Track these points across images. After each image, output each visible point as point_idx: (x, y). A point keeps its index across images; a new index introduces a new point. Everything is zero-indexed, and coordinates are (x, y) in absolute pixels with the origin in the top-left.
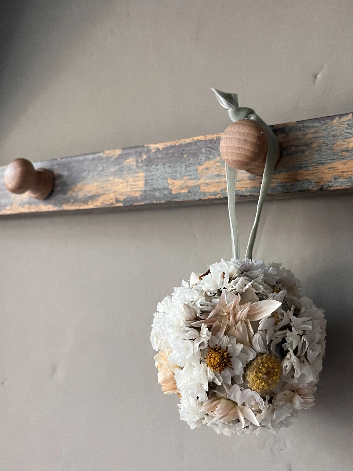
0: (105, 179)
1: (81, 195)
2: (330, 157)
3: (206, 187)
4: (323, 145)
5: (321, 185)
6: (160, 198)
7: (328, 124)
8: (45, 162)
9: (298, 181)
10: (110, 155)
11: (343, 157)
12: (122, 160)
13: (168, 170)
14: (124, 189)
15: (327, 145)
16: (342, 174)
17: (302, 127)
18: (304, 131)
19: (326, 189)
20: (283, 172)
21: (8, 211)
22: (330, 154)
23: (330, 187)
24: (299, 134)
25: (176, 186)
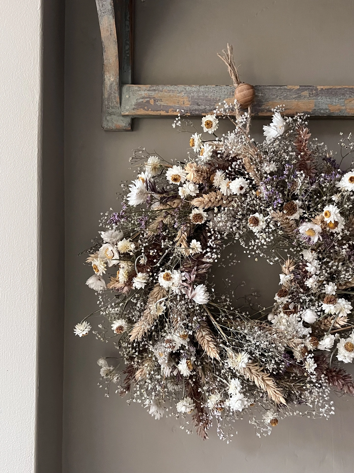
3: (349, 111)
6: (323, 114)
10: (292, 88)
12: (300, 92)
13: (329, 100)
25: (333, 108)
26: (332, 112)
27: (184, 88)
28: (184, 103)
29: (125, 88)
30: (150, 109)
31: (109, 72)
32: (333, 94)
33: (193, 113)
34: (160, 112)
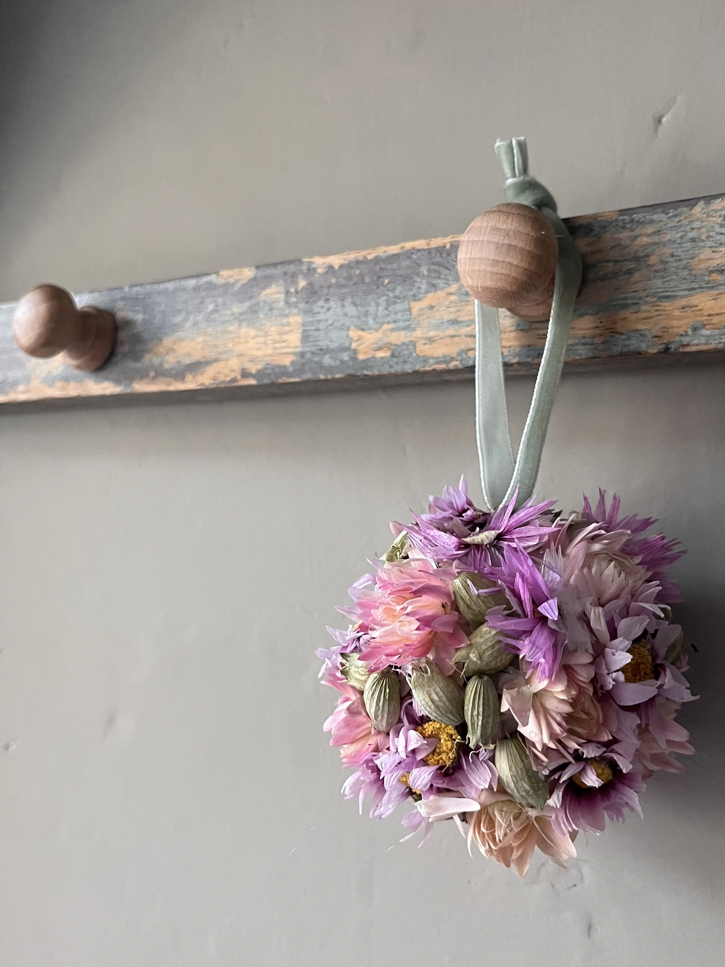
0: (221, 328)
1: (170, 361)
2: (684, 284)
3: (426, 347)
4: (671, 259)
5: (664, 342)
6: (331, 369)
7: (684, 216)
8: (97, 295)
9: (616, 333)
10: (232, 281)
11: (713, 283)
12: (255, 289)
13: (351, 310)
14: (259, 349)
15: (680, 260)
16: (707, 320)
17: (628, 223)
18: (632, 231)
19: (675, 350)
20: (587, 314)
21: (20, 395)
22: (684, 279)
23: (684, 346)
24: (621, 236)
25: (367, 343)
32: (367, 285)
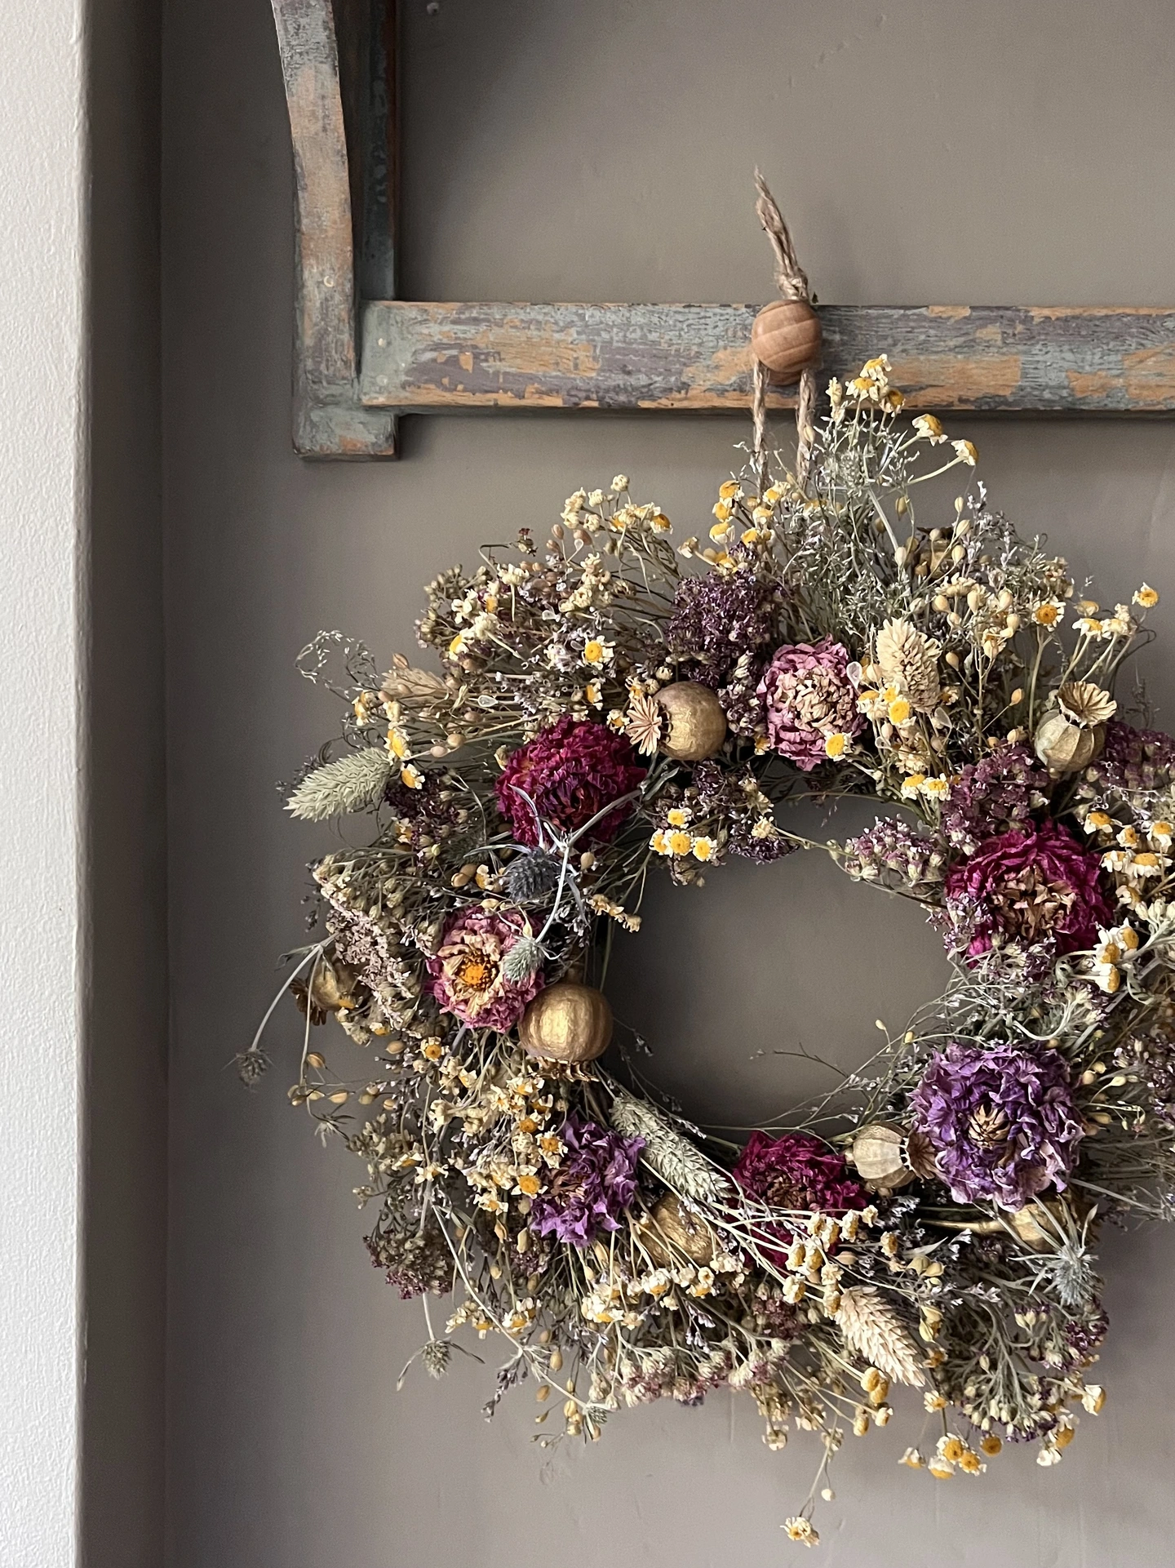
3: (1138, 392)
10: (944, 316)
12: (971, 327)
13: (1069, 356)
26: (1079, 395)
27: (576, 314)
28: (576, 366)
29: (375, 311)
30: (460, 387)
31: (317, 258)
32: (1083, 336)
33: (607, 400)
34: (494, 396)
